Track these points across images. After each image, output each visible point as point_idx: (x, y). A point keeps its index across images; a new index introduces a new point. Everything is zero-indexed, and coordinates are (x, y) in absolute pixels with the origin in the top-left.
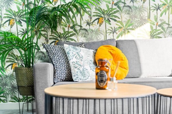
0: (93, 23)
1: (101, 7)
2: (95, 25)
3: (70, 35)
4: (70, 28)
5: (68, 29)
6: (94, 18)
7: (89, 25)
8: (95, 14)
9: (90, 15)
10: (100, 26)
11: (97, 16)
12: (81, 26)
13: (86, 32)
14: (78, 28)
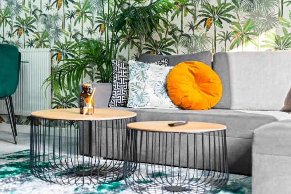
0: (199, 26)
1: (210, 3)
2: (200, 29)
3: (168, 43)
4: (168, 34)
5: (166, 35)
6: (199, 19)
7: (193, 30)
8: (201, 13)
9: (194, 15)
10: (207, 30)
11: (203, 15)
12: (182, 31)
13: (188, 40)
14: (178, 34)
